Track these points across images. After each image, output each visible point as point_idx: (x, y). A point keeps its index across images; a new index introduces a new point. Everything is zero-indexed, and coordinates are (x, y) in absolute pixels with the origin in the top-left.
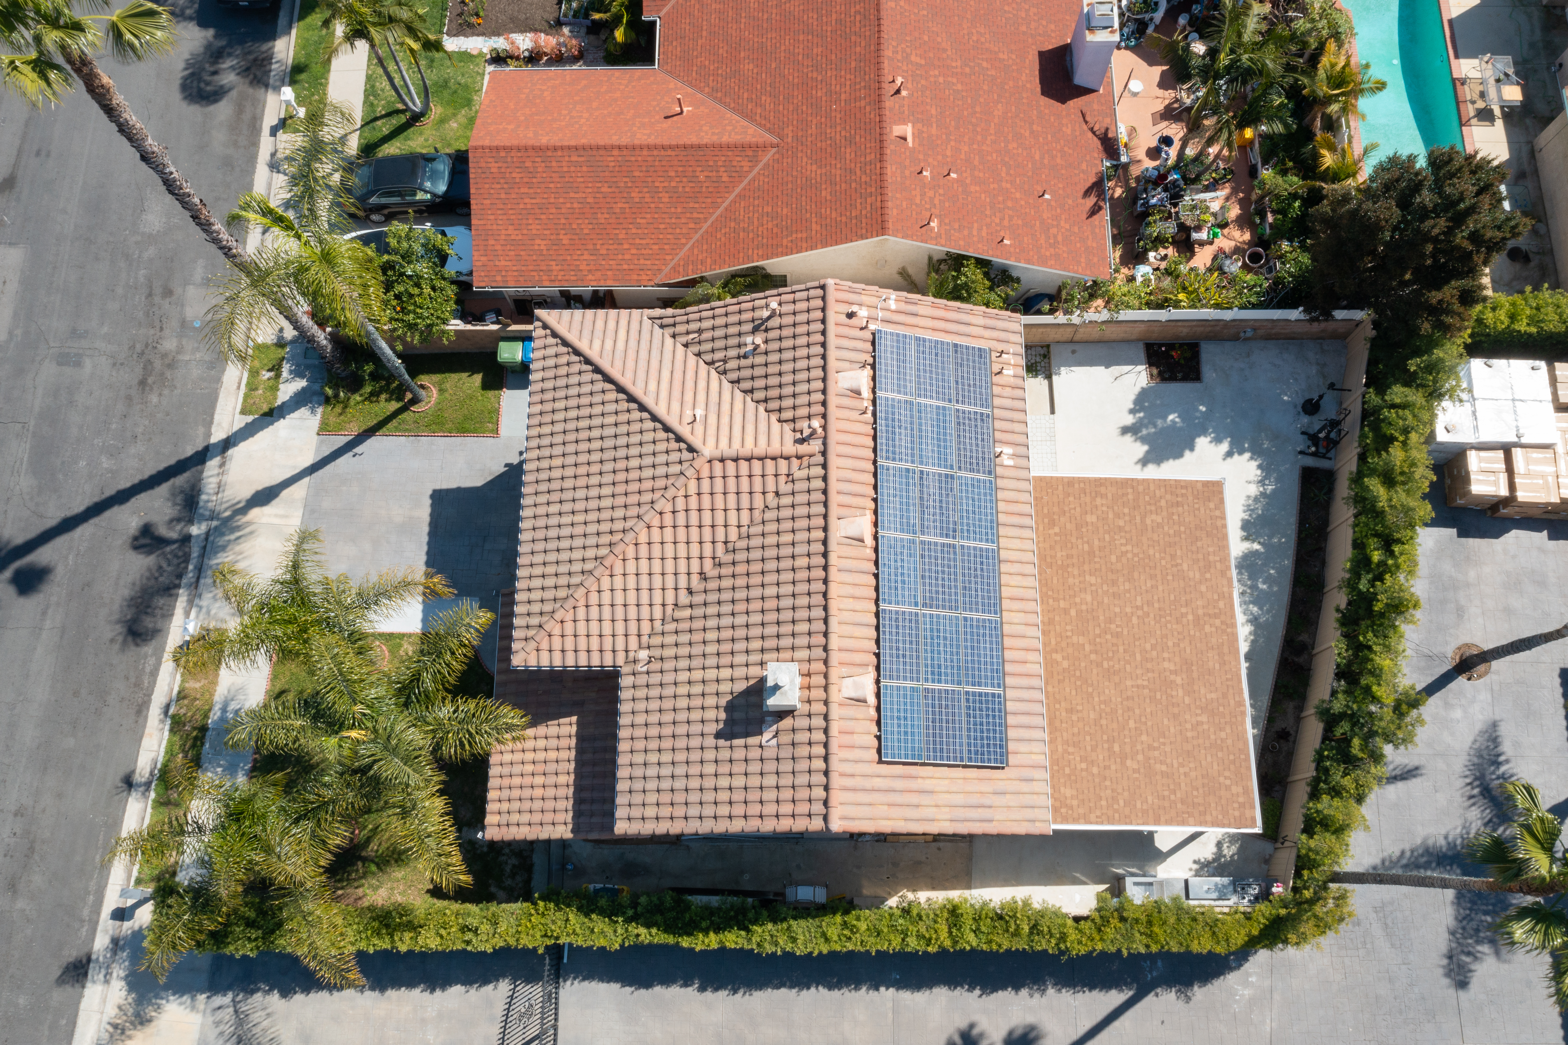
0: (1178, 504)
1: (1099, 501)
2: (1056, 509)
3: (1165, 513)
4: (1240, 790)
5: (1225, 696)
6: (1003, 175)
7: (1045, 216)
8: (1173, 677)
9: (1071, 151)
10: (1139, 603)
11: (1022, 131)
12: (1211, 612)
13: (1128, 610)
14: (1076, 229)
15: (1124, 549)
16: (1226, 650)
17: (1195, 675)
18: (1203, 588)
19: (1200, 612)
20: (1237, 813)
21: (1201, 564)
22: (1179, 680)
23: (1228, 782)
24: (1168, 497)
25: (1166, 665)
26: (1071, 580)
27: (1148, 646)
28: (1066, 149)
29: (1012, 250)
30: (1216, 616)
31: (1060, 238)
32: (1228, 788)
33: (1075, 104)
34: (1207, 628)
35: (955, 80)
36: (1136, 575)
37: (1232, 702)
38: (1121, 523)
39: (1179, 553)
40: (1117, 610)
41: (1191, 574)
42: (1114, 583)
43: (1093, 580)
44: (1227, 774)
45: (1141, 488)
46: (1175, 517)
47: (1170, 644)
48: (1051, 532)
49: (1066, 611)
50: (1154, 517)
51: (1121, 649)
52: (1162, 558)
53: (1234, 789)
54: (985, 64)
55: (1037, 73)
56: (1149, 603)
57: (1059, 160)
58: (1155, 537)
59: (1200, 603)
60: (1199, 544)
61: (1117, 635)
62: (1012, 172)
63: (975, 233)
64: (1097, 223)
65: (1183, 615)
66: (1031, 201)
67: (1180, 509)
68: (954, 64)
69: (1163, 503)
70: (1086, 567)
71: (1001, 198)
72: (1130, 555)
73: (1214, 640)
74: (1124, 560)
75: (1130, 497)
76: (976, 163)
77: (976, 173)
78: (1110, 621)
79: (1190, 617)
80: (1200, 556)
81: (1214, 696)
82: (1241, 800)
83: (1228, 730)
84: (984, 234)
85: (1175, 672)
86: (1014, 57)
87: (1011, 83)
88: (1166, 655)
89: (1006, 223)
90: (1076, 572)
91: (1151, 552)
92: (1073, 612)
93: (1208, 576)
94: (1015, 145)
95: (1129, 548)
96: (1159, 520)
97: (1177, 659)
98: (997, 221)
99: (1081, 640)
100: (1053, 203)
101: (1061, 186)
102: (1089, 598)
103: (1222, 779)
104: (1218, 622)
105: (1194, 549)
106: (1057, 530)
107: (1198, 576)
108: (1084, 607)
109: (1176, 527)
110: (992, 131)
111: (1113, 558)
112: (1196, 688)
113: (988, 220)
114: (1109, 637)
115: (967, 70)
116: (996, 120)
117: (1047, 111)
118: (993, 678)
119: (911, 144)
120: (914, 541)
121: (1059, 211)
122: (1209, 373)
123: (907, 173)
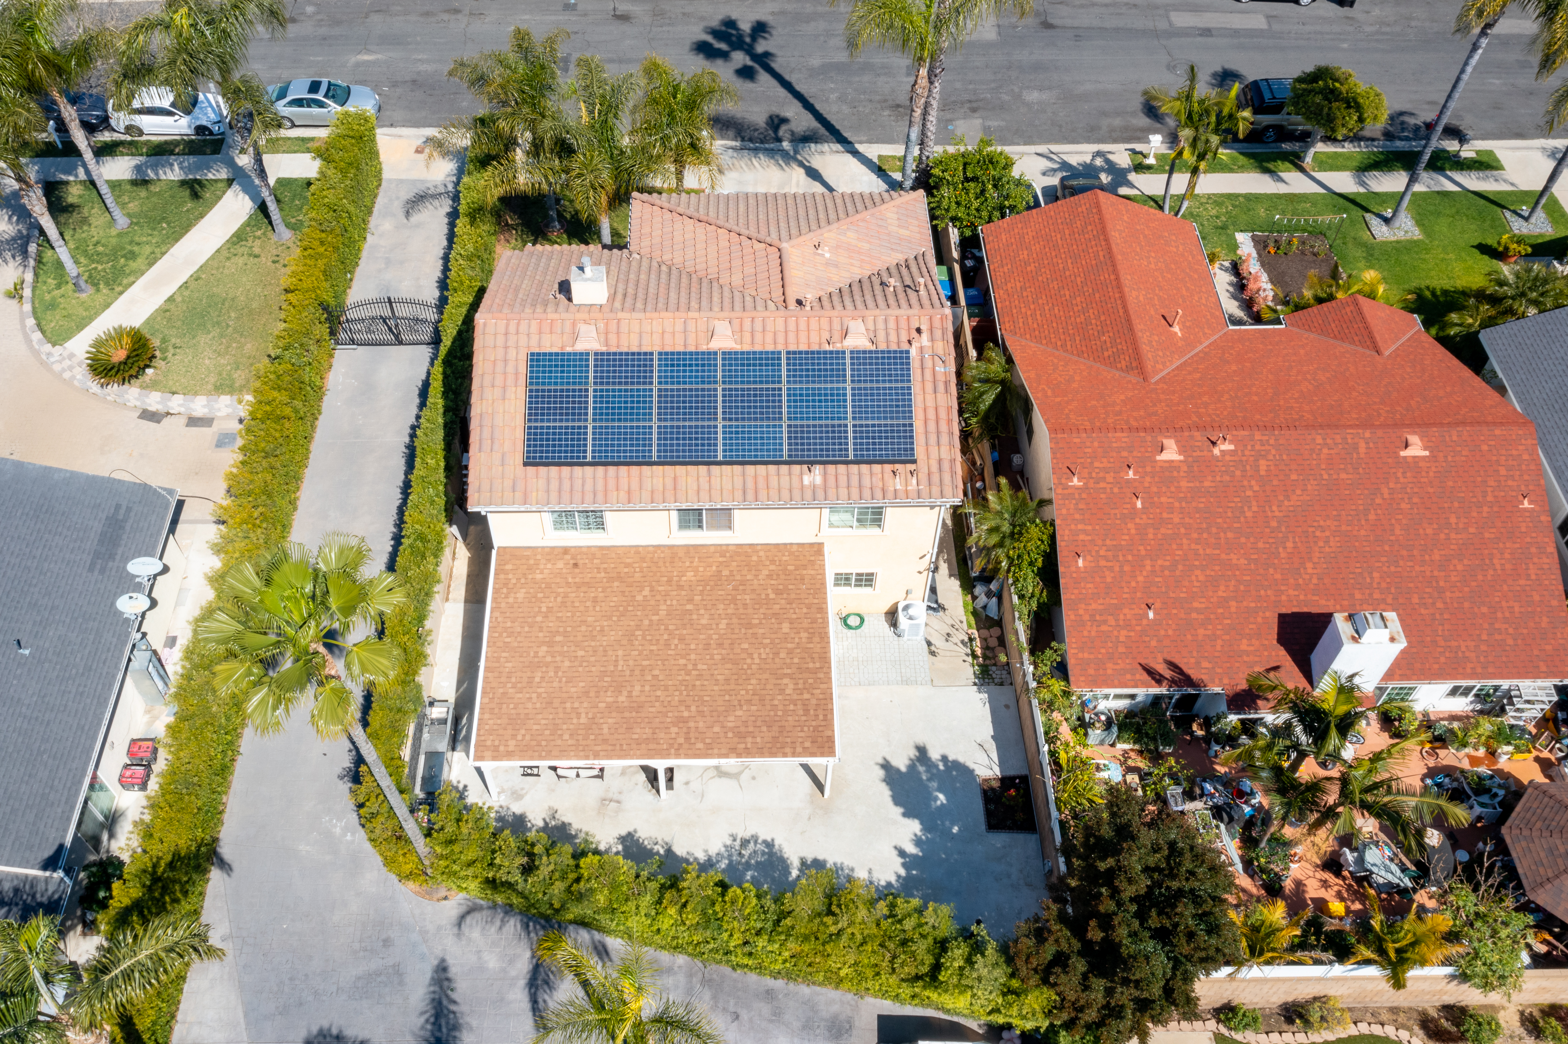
0: (806, 711)
1: (804, 635)
2: (793, 596)
3: (795, 697)
4: (511, 748)
5: (605, 741)
6: (1160, 562)
7: (1126, 611)
8: (625, 693)
9: (1218, 648)
10: (700, 667)
11: (1222, 588)
12: (692, 735)
13: (693, 657)
14: (1121, 649)
15: (756, 656)
16: (651, 746)
17: (627, 714)
18: (717, 729)
19: (692, 724)
20: (489, 743)
21: (743, 729)
22: (622, 699)
23: (519, 737)
24: (814, 702)
25: (638, 688)
26: (722, 606)
27: (656, 672)
28: (1219, 642)
29: (1073, 569)
30: (687, 739)
31: (1104, 628)
32: (514, 736)
33: (1282, 656)
34: (674, 730)
35: (1255, 509)
36: (729, 666)
37: (598, 748)
38: (782, 655)
39: (754, 708)
40: (693, 646)
41: (732, 718)
42: (720, 645)
43: (722, 626)
44: (528, 737)
45: (821, 675)
46: (792, 707)
47: (659, 693)
48: (770, 591)
49: (691, 601)
50: (791, 686)
51: (654, 648)
52: (747, 691)
53: (512, 743)
54: (1290, 545)
55: (1305, 610)
56: (700, 676)
57: (1201, 631)
58: (768, 687)
59: (701, 724)
60: (764, 729)
61: (667, 645)
62: (1167, 573)
63: (1080, 527)
64: (1138, 677)
65: (688, 707)
66: (1139, 595)
67: (801, 712)
68: (1274, 508)
69: (806, 696)
70: (735, 621)
71: (1130, 558)
72: (749, 661)
73: (662, 735)
74: (744, 656)
75: (811, 665)
76: (1163, 531)
77: (1151, 531)
78: (682, 639)
79: (686, 714)
80: (751, 729)
81: (606, 731)
82: (502, 748)
83: (570, 742)
84: (1082, 537)
85: (630, 696)
86: (1315, 581)
87: (1278, 576)
88: (647, 688)
89: (1103, 563)
90: (730, 611)
91: (753, 681)
92: (689, 607)
93: (730, 735)
94: (1201, 578)
95: (757, 661)
96: (788, 691)
97: (643, 699)
98: (1102, 553)
99: (663, 613)
100: (1145, 622)
101: (1170, 632)
102: (704, 621)
103: (523, 732)
104: (681, 740)
105: (759, 723)
106: (772, 596)
107: (730, 725)
108: (695, 617)
109: (781, 707)
110: (1208, 551)
111: (746, 646)
112: (614, 714)
113: (1100, 542)
114: (666, 637)
115: (1274, 524)
116: (1223, 556)
117: (1259, 620)
118: (600, 451)
119: (1158, 458)
120: (716, 382)
121: (1138, 628)
122: (1000, 839)
123: (1125, 454)
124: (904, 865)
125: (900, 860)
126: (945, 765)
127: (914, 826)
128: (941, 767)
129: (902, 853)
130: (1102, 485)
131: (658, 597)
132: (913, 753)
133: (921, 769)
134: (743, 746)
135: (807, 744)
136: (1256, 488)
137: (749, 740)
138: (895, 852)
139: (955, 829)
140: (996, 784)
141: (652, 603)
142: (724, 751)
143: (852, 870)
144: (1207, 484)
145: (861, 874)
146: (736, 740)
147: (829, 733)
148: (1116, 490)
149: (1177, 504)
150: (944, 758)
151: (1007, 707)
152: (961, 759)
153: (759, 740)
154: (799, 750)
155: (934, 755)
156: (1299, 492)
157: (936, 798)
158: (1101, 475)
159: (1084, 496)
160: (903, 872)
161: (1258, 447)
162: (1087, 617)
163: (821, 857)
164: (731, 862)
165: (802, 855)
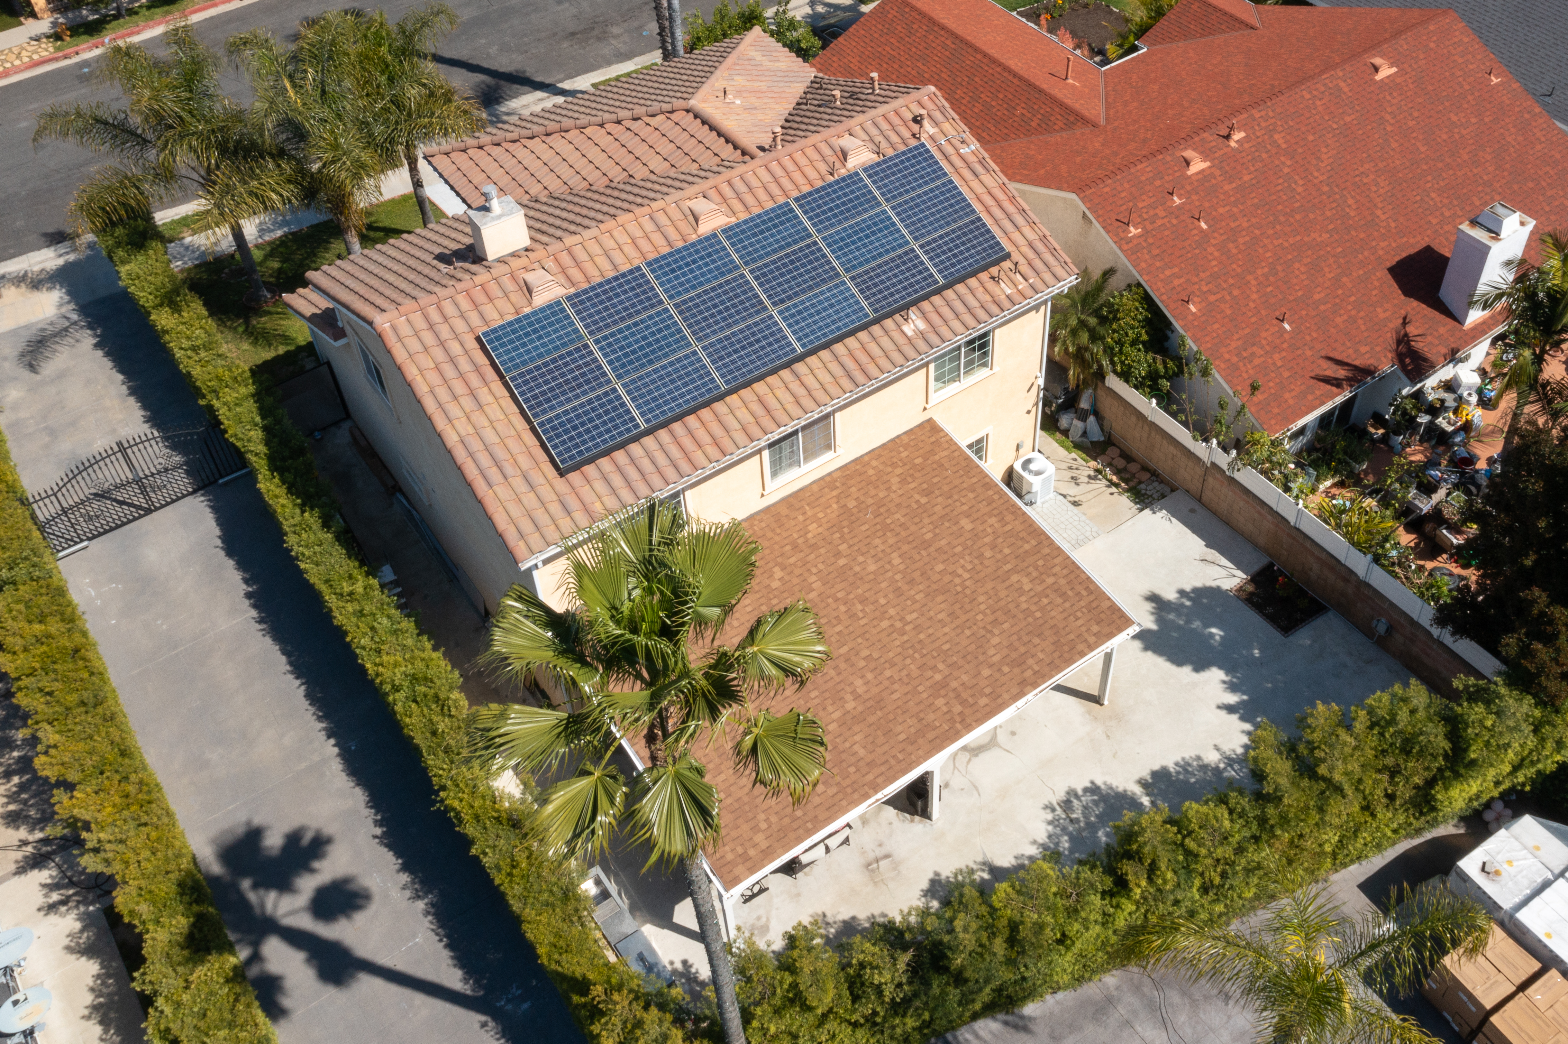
0: (1063, 595)
1: (993, 520)
2: (946, 488)
3: (1039, 588)
4: (764, 845)
5: (871, 764)
6: (1259, 272)
7: (1264, 334)
8: (849, 697)
9: (1363, 328)
10: (909, 618)
11: (1326, 269)
12: (964, 695)
13: (892, 612)
14: (1286, 374)
15: (960, 571)
16: (931, 735)
17: (871, 719)
18: (986, 672)
19: (954, 684)
20: (730, 857)
21: (1014, 655)
22: (850, 705)
23: (763, 826)
24: (1063, 582)
25: (858, 682)
26: (877, 541)
27: (865, 653)
28: (1360, 322)
29: (1190, 317)
30: (963, 703)
31: (1257, 361)
32: (755, 829)
34: (940, 702)
35: (1301, 182)
36: (941, 598)
37: (870, 777)
38: (988, 554)
39: (1006, 626)
40: (883, 601)
41: (992, 651)
42: (911, 582)
43: (896, 561)
44: (774, 819)
45: (1047, 551)
46: (1045, 601)
47: (888, 673)
48: (917, 497)
49: (838, 554)
50: (1025, 580)
51: (839, 628)
52: (983, 612)
53: (759, 838)
54: (1351, 201)
55: (1404, 255)
56: (918, 628)
57: (1339, 320)
58: (1002, 594)
59: (965, 678)
60: (1036, 640)
61: (853, 616)
62: (1272, 279)
63: (1168, 273)
64: (1318, 393)
65: (934, 668)
66: (1263, 313)
67: (1059, 600)
68: (1316, 174)
69: (1050, 581)
70: (905, 548)
71: (1231, 281)
72: (957, 581)
73: (931, 717)
74: (947, 578)
75: (1027, 547)
76: (1241, 240)
77: (1231, 245)
78: (863, 601)
79: (938, 677)
80: (1023, 649)
81: (862, 752)
82: (752, 852)
83: (831, 791)
84: (1176, 282)
85: (857, 697)
86: (1393, 225)
87: (1362, 235)
88: (870, 676)
89: (1212, 298)
90: (891, 541)
91: (981, 599)
92: (842, 562)
93: (1006, 669)
94: (1303, 269)
95: (966, 575)
96: (1027, 587)
97: (875, 690)
98: (1205, 289)
99: (817, 585)
100: (1287, 336)
101: (1315, 335)
102: (872, 568)
103: (762, 816)
104: (958, 708)
105: (1026, 638)
106: (924, 500)
107: (996, 659)
108: (857, 569)
109: (1033, 608)
110: (1291, 241)
111: (940, 567)
112: (856, 728)
113: (1195, 279)
114: (843, 608)
115: (1325, 189)
116: (1306, 239)
117: (1376, 283)
118: (651, 410)
119: (1189, 173)
120: (737, 267)
121: (1285, 345)
122: (1304, 637)
123: (1158, 183)
124: (1243, 719)
125: (1235, 717)
126: (1189, 599)
127: (1216, 676)
128: (1188, 603)
129: (1230, 709)
130: (1159, 222)
131: (797, 571)
132: (1149, 606)
133: (1172, 616)
134: (1029, 673)
135: (1095, 628)
136: (1289, 163)
137: (1031, 661)
138: (1223, 713)
139: (1256, 653)
140: (1250, 588)
141: (795, 581)
142: (1015, 691)
143: (1199, 758)
144: (1246, 178)
145: (1212, 757)
146: (1017, 670)
147: (1107, 604)
148: (1174, 222)
149: (1235, 210)
150: (1182, 593)
151: (1192, 511)
152: (1199, 584)
153: (1041, 655)
154: (1092, 639)
155: (1170, 595)
156: (1324, 150)
157: (1212, 635)
158: (1152, 213)
159: (1151, 241)
160: (1248, 727)
161: (1263, 124)
162: (1235, 359)
163: (1156, 767)
164: (1070, 835)
165: (1137, 777)
